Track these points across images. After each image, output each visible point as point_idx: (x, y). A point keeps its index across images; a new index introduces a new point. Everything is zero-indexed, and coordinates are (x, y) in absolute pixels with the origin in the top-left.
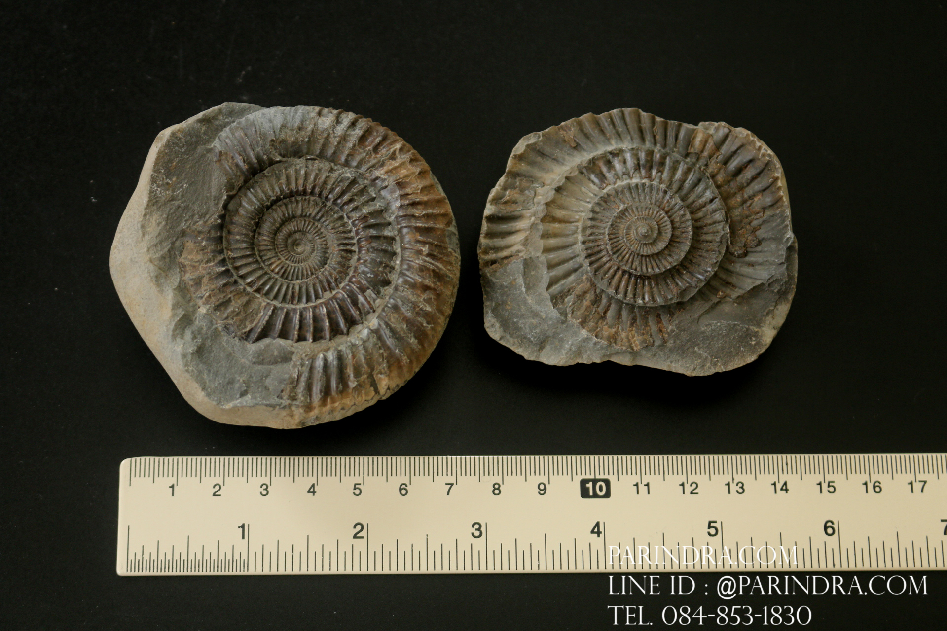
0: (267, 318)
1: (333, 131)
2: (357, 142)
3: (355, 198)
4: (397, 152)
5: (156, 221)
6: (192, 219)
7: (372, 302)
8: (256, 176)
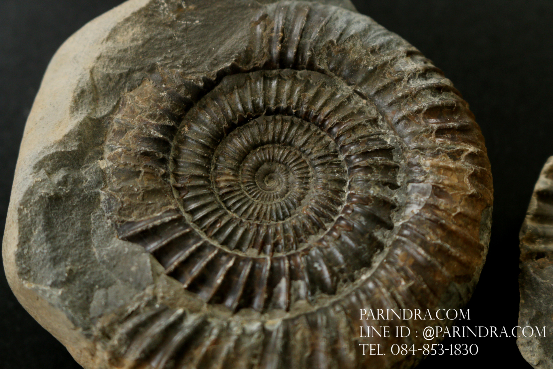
1: (409, 79)
2: (425, 109)
3: (374, 169)
4: (466, 153)
5: (134, 34)
6: (173, 61)
8: (285, 70)
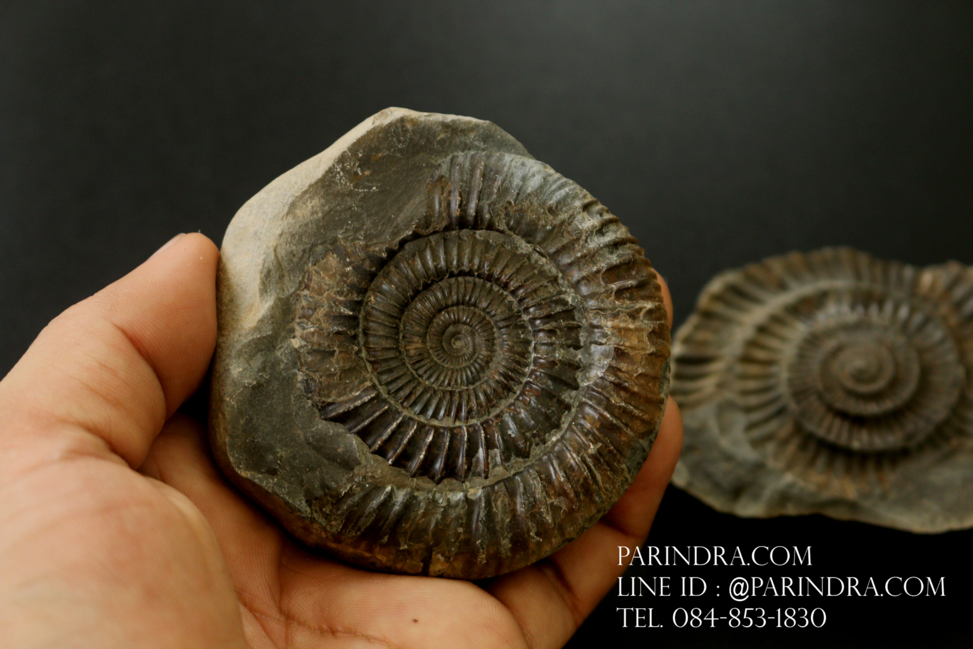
0: (358, 403)
1: (587, 238)
2: (604, 270)
3: (558, 332)
4: (644, 311)
5: (313, 207)
6: (355, 233)
7: (490, 466)
8: (464, 231)
